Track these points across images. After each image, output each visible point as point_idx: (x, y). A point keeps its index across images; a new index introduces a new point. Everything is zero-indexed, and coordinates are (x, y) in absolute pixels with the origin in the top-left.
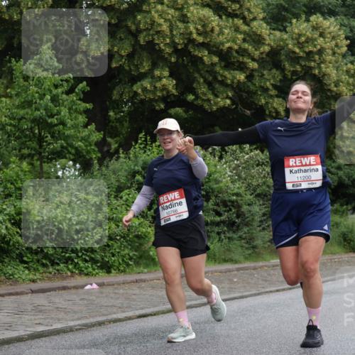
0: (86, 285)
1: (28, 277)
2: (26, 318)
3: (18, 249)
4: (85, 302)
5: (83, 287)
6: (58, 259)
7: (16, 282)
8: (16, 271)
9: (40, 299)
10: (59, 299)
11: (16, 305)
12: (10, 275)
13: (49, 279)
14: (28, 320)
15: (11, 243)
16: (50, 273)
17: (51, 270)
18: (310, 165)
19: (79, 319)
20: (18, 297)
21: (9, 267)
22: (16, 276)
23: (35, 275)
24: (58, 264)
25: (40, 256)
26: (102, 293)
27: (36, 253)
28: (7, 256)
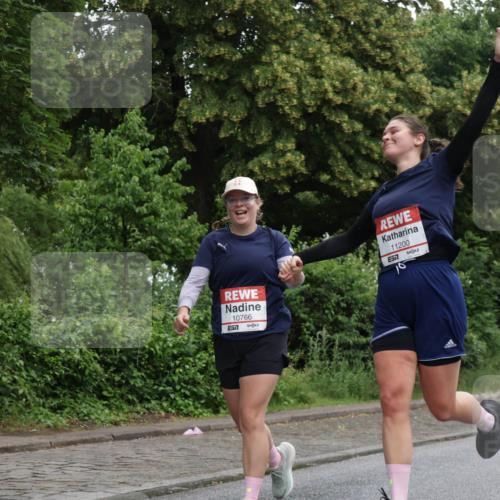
0: (186, 430)
1: (108, 418)
2: (106, 474)
3: (96, 380)
4: (185, 453)
5: (181, 432)
6: (149, 394)
7: (93, 425)
8: (93, 410)
9: (125, 449)
10: (150, 449)
11: (92, 457)
12: (85, 415)
13: (137, 421)
14: (109, 477)
15: (87, 372)
16: (138, 413)
17: (139, 408)
18: (405, 224)
19: (176, 477)
20: (96, 445)
21: (84, 405)
22: (93, 417)
23: (118, 415)
24: (149, 401)
25: (124, 390)
26: (207, 441)
27: (120, 386)
28: (81, 390)
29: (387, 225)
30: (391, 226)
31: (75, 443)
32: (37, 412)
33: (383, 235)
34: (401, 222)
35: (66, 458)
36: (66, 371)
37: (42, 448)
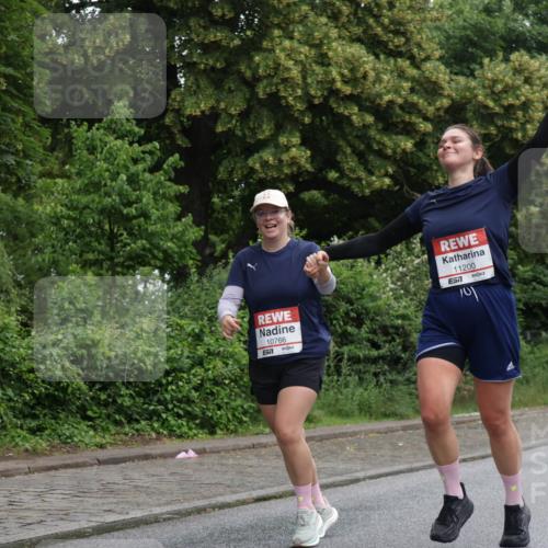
0: (179, 452)
1: (93, 440)
2: (90, 501)
3: (79, 399)
4: (178, 477)
5: (173, 455)
6: (138, 413)
7: (76, 448)
8: (76, 432)
9: (112, 474)
10: (139, 474)
11: (75, 483)
12: (68, 438)
13: (125, 443)
14: (94, 505)
15: (70, 390)
16: (126, 434)
17: (127, 429)
18: (470, 246)
19: (168, 503)
20: (79, 470)
21: (66, 426)
22: (75, 439)
23: (104, 437)
24: (138, 421)
25: (111, 410)
26: (201, 464)
27: (106, 404)
28: (63, 410)
29: (449, 246)
30: (453, 248)
31: (55, 468)
32: (13, 433)
33: (444, 256)
34: (467, 244)
35: (46, 484)
36: (46, 389)
37: (20, 474)
